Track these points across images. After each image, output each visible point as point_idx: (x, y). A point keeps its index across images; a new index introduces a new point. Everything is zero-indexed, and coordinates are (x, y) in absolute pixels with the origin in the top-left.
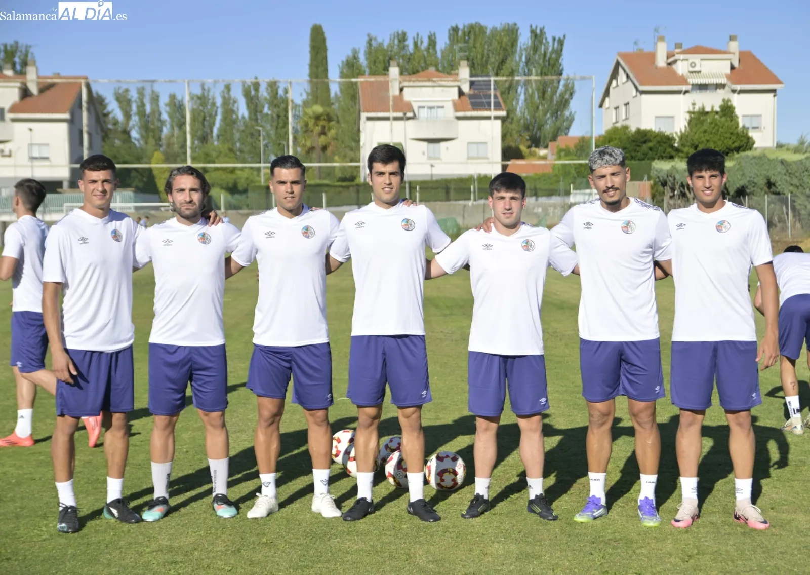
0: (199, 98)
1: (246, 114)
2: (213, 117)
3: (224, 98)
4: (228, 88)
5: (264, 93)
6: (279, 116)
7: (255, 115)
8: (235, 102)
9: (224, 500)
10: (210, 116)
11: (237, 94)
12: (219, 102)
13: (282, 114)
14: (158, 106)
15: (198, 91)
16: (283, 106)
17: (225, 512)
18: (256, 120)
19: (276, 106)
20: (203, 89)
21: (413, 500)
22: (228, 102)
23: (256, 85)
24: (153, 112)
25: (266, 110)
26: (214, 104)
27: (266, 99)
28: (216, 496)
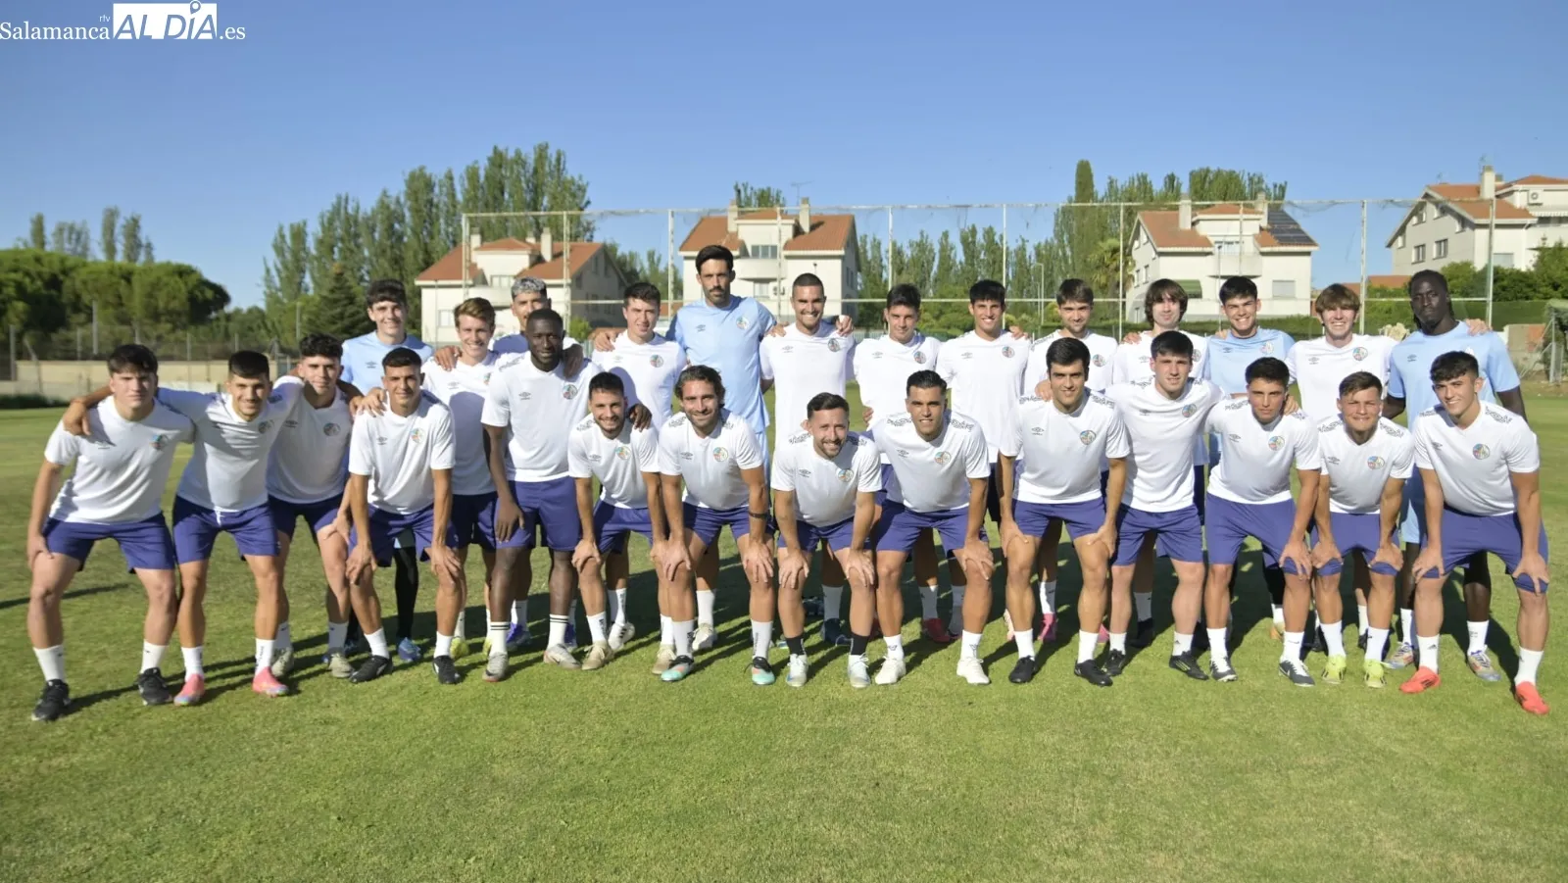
0: (918, 245)
1: (963, 259)
2: (930, 262)
3: (941, 244)
4: (946, 235)
5: (980, 238)
6: (994, 262)
7: (972, 260)
8: (952, 249)
9: (763, 664)
10: (928, 262)
11: (955, 240)
12: (937, 248)
13: (998, 260)
14: (879, 252)
15: (917, 238)
16: (998, 253)
17: (760, 677)
18: (973, 265)
19: (993, 252)
20: (922, 235)
21: (1081, 660)
22: (946, 249)
23: (974, 231)
24: (874, 257)
25: (982, 256)
26: (931, 250)
27: (982, 246)
28: (756, 659)
